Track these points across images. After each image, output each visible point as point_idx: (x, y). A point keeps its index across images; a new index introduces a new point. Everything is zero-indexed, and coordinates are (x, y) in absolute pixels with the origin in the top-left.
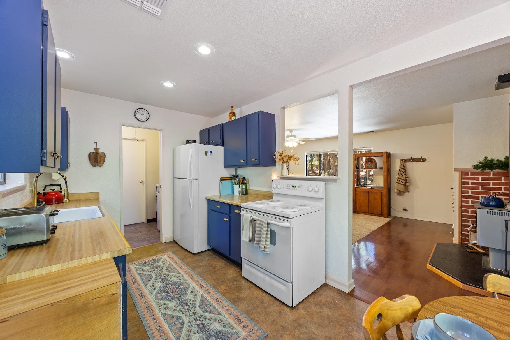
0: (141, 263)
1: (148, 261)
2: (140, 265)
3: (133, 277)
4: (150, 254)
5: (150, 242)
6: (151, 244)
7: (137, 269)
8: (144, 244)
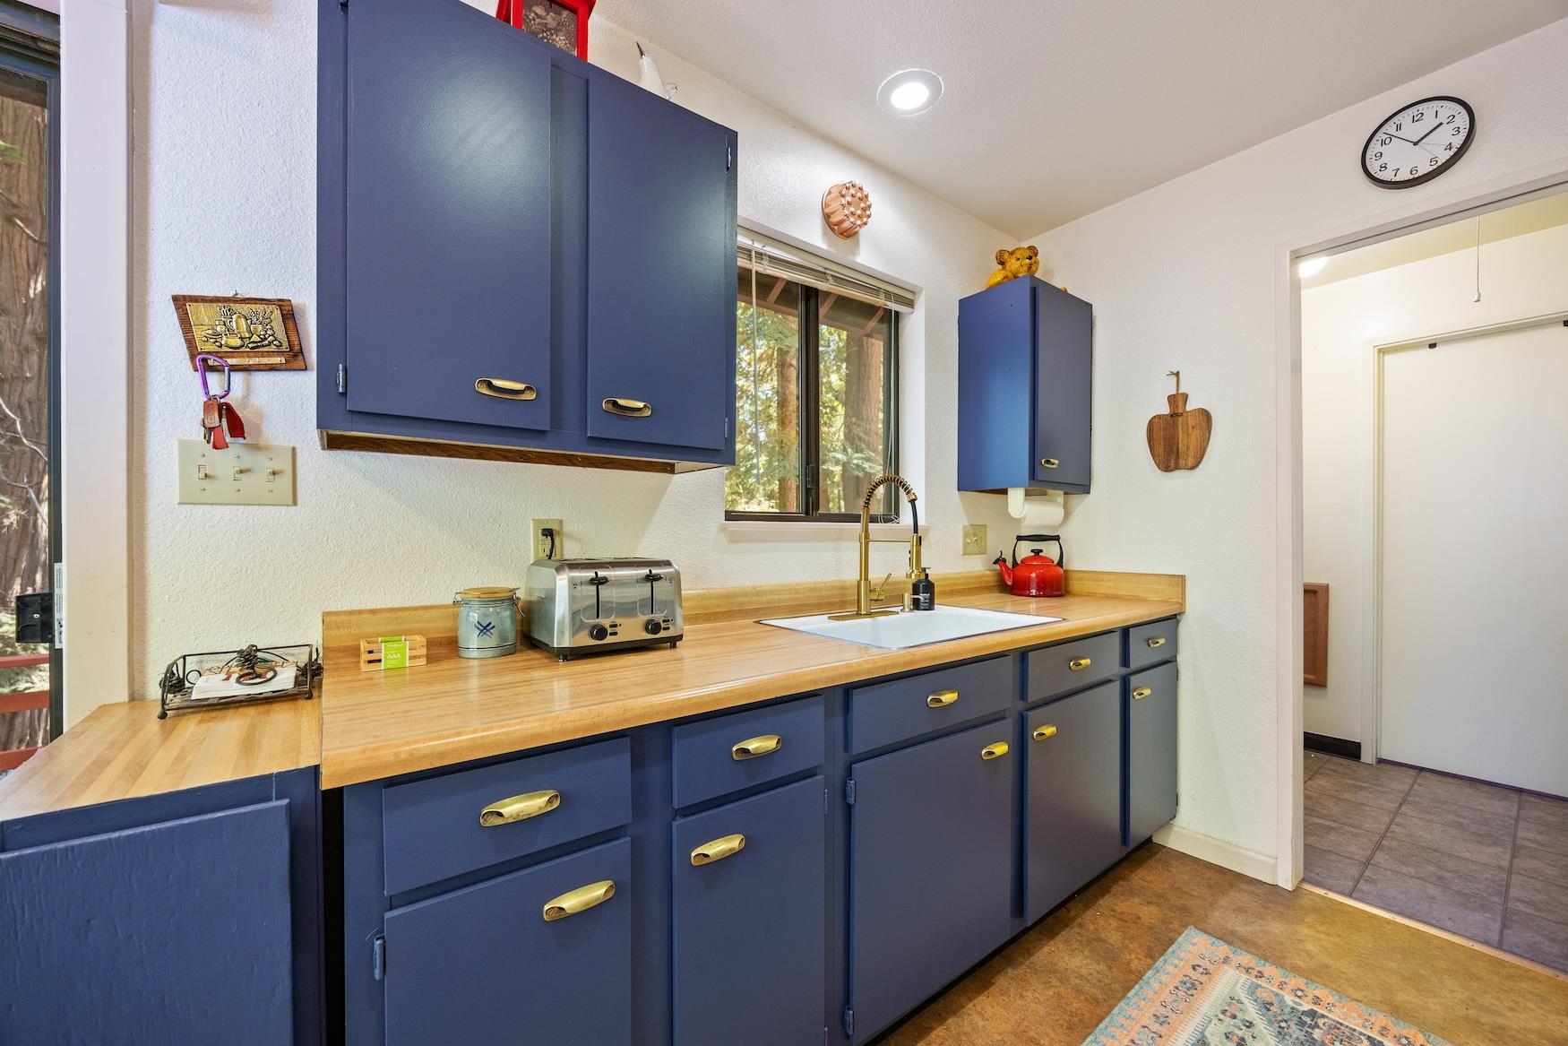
0: (1289, 1000)
1: (1337, 1026)
2: (1267, 1006)
3: (1163, 1030)
4: (1404, 996)
5: (1507, 932)
6: (1500, 947)
7: (1232, 1010)
8: (1449, 924)
